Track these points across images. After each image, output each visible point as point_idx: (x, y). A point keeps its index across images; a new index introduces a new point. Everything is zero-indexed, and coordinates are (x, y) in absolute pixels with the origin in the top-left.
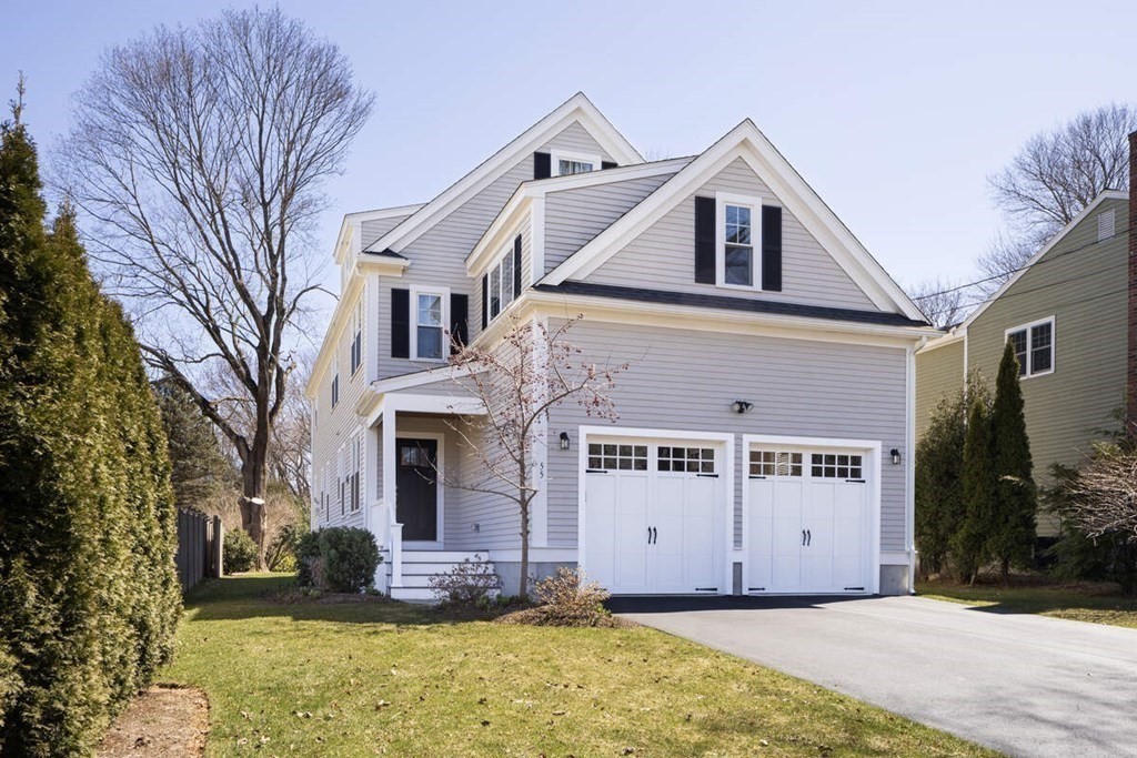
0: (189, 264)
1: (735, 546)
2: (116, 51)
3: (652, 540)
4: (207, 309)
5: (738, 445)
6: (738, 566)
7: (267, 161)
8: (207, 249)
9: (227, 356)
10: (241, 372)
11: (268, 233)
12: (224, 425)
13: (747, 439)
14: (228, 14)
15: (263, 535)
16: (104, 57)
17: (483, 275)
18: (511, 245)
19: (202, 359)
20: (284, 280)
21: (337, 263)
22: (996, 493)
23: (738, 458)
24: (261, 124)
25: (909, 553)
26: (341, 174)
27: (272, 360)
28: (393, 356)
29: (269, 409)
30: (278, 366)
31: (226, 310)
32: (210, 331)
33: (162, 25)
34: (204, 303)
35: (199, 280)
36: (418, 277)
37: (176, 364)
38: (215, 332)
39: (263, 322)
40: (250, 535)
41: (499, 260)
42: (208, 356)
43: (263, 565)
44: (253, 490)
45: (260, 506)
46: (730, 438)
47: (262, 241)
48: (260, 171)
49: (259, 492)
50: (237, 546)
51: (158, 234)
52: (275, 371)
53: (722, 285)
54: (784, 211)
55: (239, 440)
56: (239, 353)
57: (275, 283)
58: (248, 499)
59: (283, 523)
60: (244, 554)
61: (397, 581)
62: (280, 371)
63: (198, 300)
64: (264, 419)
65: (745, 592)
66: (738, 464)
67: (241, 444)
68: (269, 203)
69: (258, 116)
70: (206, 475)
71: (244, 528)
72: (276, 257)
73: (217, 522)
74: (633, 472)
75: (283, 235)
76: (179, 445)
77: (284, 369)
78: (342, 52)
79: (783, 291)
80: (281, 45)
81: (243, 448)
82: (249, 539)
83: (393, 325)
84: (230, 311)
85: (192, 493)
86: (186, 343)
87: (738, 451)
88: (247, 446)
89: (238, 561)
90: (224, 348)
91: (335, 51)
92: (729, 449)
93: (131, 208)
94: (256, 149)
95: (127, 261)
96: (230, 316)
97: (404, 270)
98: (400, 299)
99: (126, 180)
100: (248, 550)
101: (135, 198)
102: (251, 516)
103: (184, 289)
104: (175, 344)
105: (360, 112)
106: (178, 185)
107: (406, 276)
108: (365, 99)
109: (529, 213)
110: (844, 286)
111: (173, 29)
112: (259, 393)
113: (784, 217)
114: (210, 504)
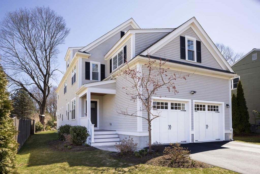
0: (27, 64)
1: (192, 130)
2: (10, 13)
3: (170, 129)
4: (31, 73)
5: (192, 103)
6: (193, 135)
7: (46, 41)
8: (32, 60)
9: (36, 84)
10: (39, 87)
11: (46, 57)
12: (35, 99)
13: (194, 101)
14: (37, 7)
15: (45, 123)
16: (6, 14)
17: (110, 59)
18: (123, 49)
19: (30, 84)
20: (50, 67)
21: (65, 61)
22: (240, 115)
23: (192, 106)
24: (45, 32)
25: (231, 130)
26: (64, 44)
27: (47, 85)
28: (86, 79)
29: (46, 95)
30: (48, 86)
31: (36, 74)
32: (32, 78)
33: (21, 8)
34: (31, 72)
35: (29, 67)
36: (92, 59)
37: (24, 86)
38: (33, 78)
39: (45, 76)
40: (41, 123)
41: (117, 54)
42: (31, 84)
43: (45, 130)
44: (42, 113)
45: (44, 117)
46: (190, 100)
47: (45, 58)
48: (45, 43)
49: (44, 113)
50: (38, 126)
51: (20, 57)
52: (47, 87)
53: (187, 60)
54: (201, 42)
55: (39, 102)
56: (39, 83)
57: (48, 68)
58: (41, 115)
59: (48, 120)
60: (40, 128)
61: (93, 141)
62: (49, 87)
63: (29, 71)
64: (45, 98)
65: (195, 142)
66: (192, 108)
67: (39, 103)
68: (46, 50)
69: (44, 31)
70: (30, 110)
71: (40, 122)
72: (48, 62)
73: (34, 121)
74: (164, 110)
75: (50, 58)
76: (24, 104)
77: (50, 87)
78: (64, 18)
79: (202, 63)
80: (50, 16)
81: (40, 104)
82: (41, 124)
83: (86, 71)
84: (37, 74)
85: (27, 113)
86: (26, 81)
87: (192, 104)
88: (41, 103)
89: (39, 129)
90: (35, 82)
91: (62, 18)
92: (190, 104)
93: (13, 50)
94: (44, 39)
95: (12, 62)
96: (37, 75)
97: (88, 57)
98: (87, 65)
99: (12, 44)
100: (41, 127)
101: (14, 48)
102: (42, 119)
103: (26, 69)
104: (24, 81)
105: (67, 32)
106: (25, 45)
107: (89, 59)
108: (68, 30)
109: (130, 38)
110: (215, 63)
111: (24, 9)
112: (44, 92)
113: (201, 44)
114: (31, 116)
